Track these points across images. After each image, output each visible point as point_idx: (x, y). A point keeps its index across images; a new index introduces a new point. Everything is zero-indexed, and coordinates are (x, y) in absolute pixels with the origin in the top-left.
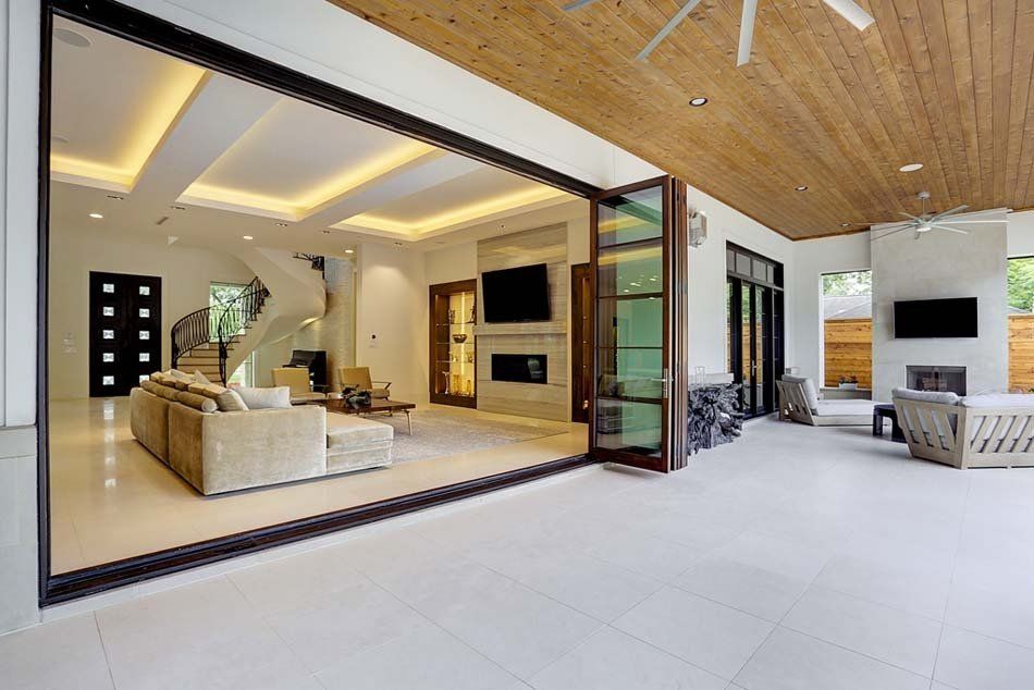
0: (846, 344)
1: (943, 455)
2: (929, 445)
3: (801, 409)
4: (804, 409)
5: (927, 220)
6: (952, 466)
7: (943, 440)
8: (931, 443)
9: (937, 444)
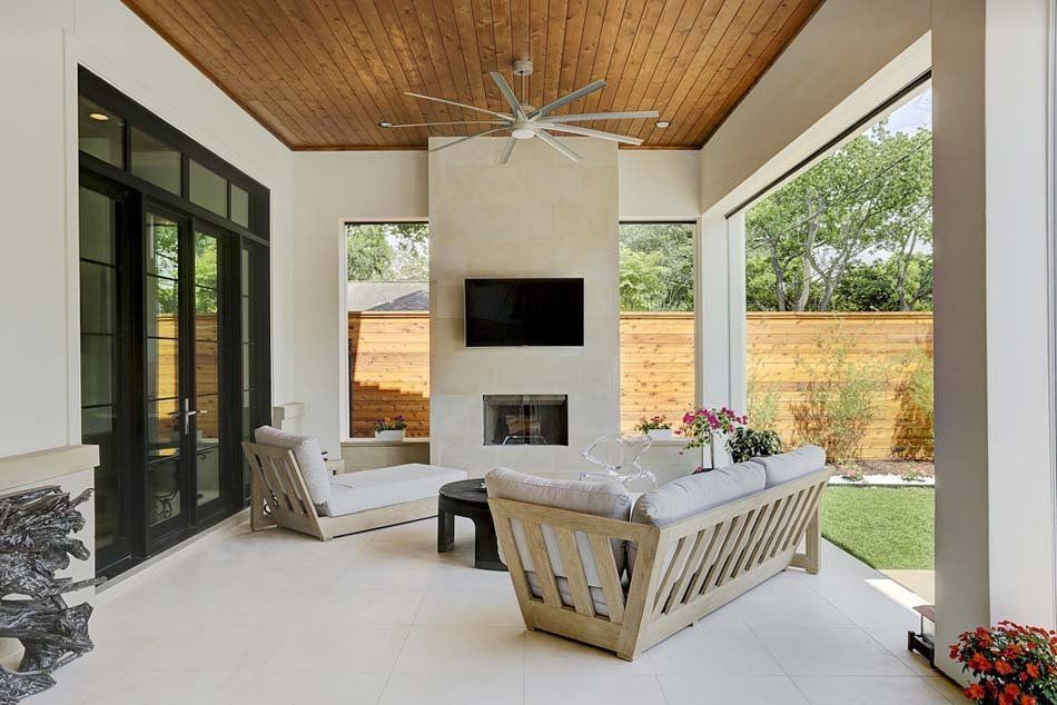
0: (386, 356)
1: (594, 630)
2: (564, 605)
3: (295, 504)
4: (301, 502)
5: (530, 116)
6: (613, 654)
7: (597, 596)
8: (568, 599)
9: (583, 604)
